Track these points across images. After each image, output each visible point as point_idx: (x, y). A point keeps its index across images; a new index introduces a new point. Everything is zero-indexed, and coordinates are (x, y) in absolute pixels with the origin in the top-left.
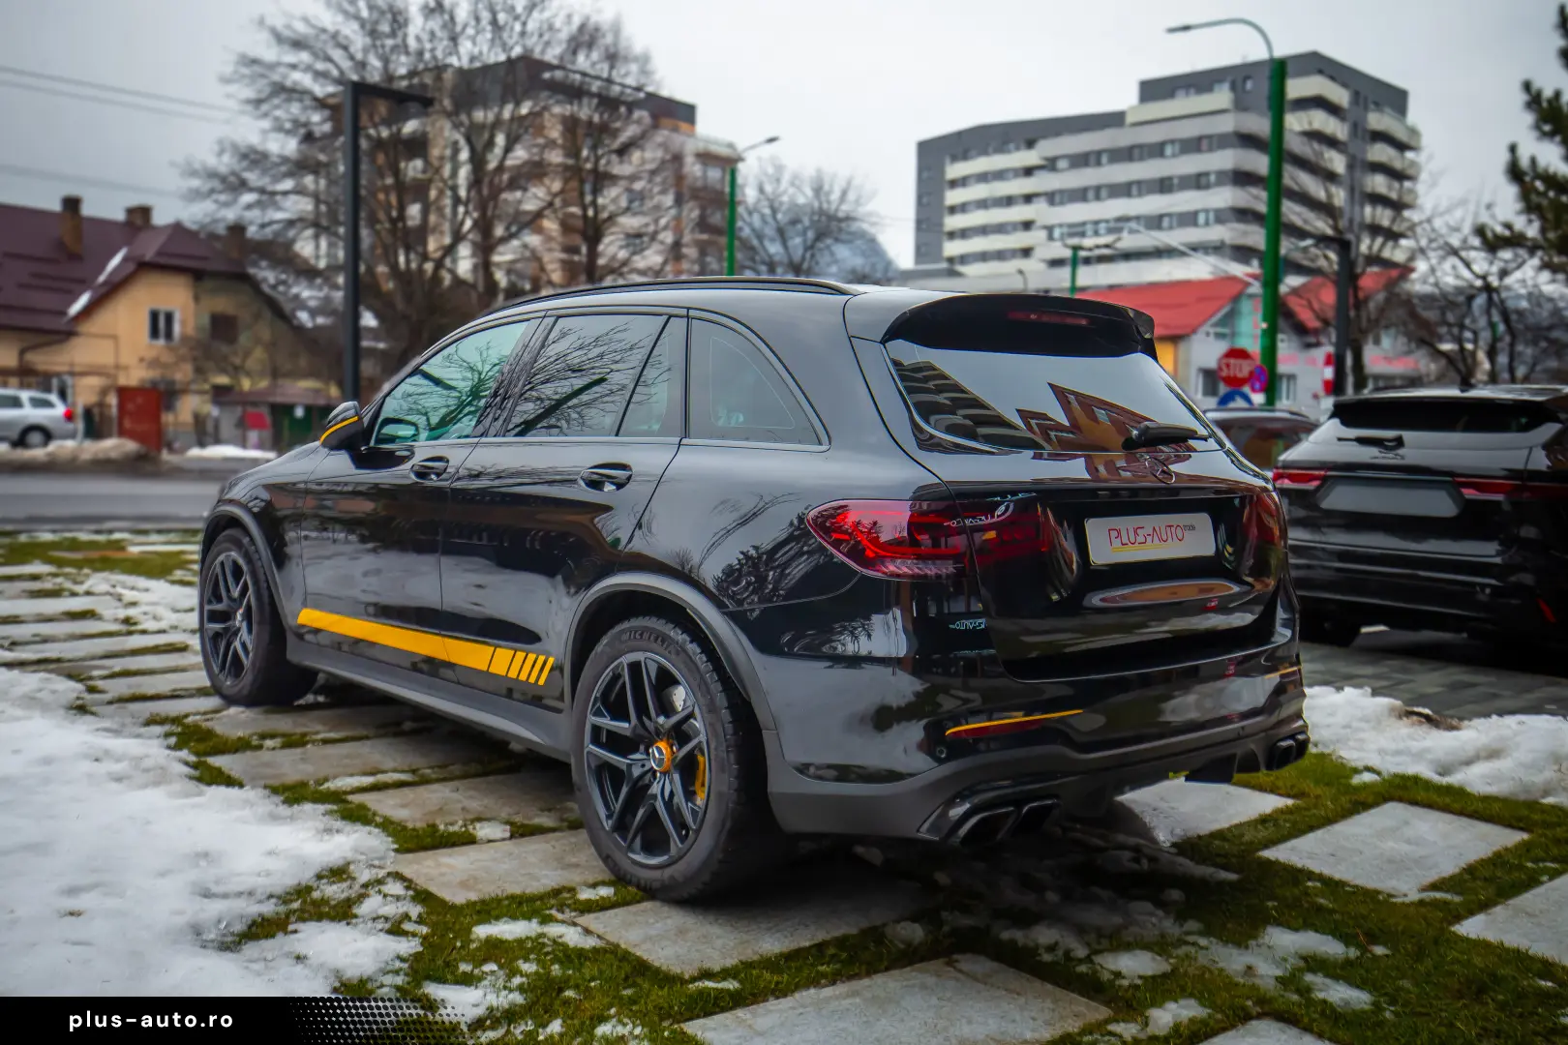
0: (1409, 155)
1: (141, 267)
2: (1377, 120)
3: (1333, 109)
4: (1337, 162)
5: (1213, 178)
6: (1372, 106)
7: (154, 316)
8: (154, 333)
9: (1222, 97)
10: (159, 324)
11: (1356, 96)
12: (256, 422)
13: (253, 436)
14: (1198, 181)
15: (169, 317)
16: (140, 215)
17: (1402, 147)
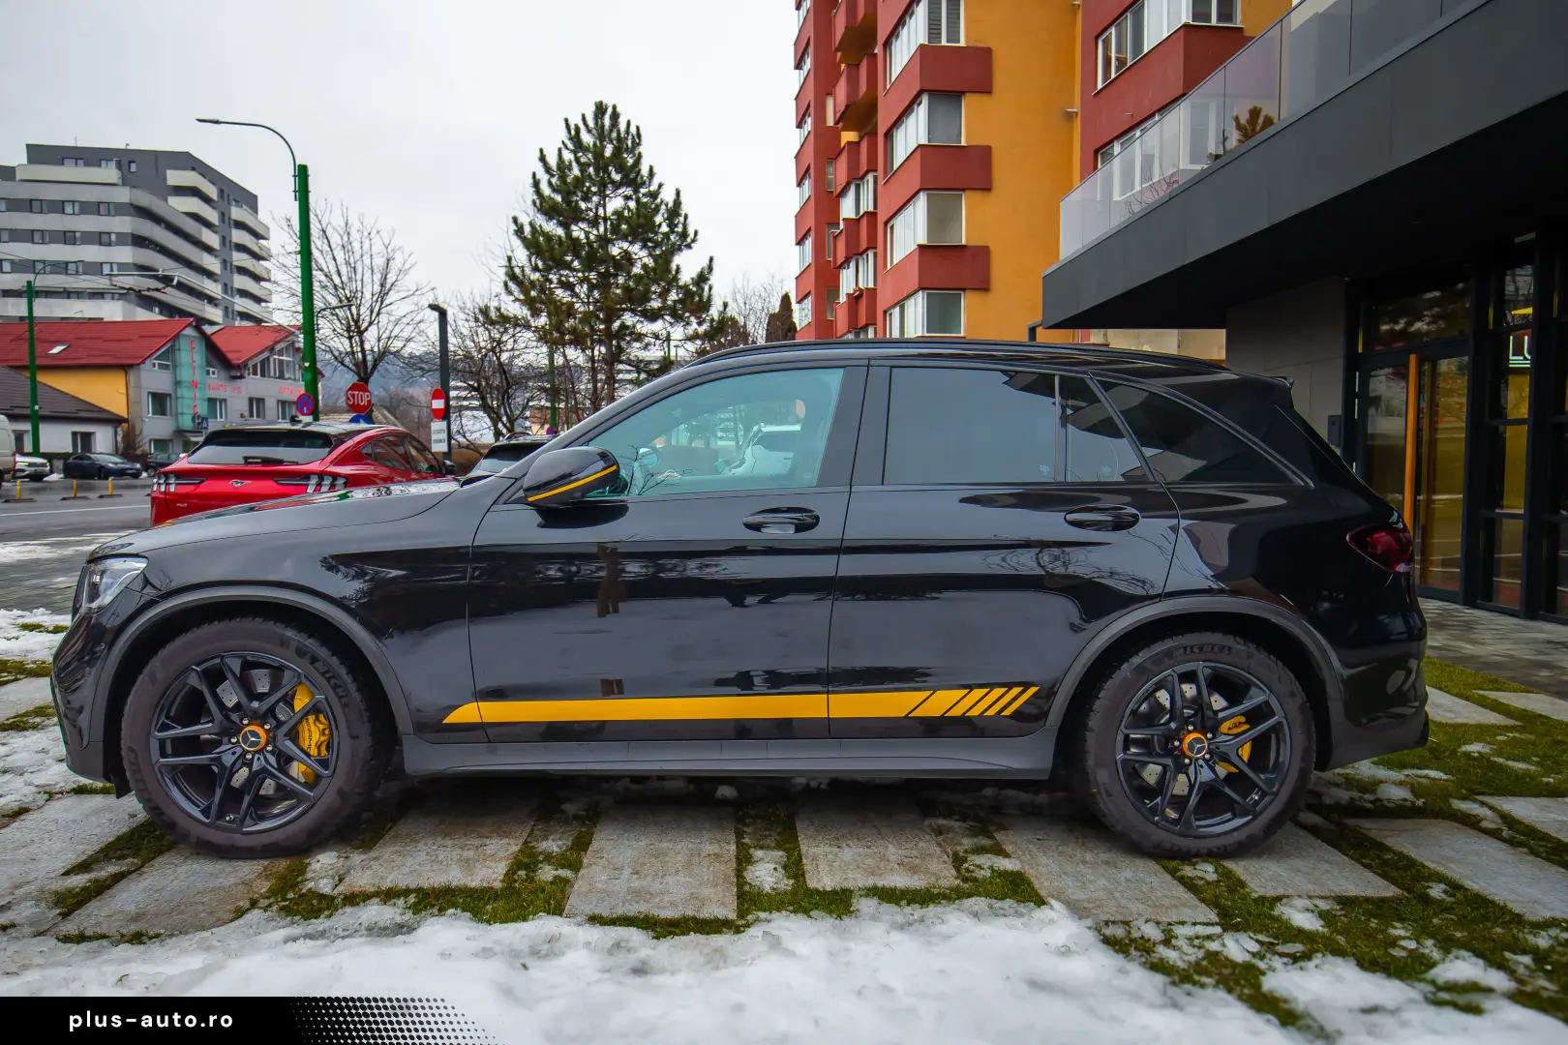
0: (262, 242)
2: (237, 213)
3: (207, 200)
4: (212, 239)
5: (113, 237)
6: (234, 203)
9: (109, 173)
11: (221, 192)
14: (100, 239)
17: (257, 236)
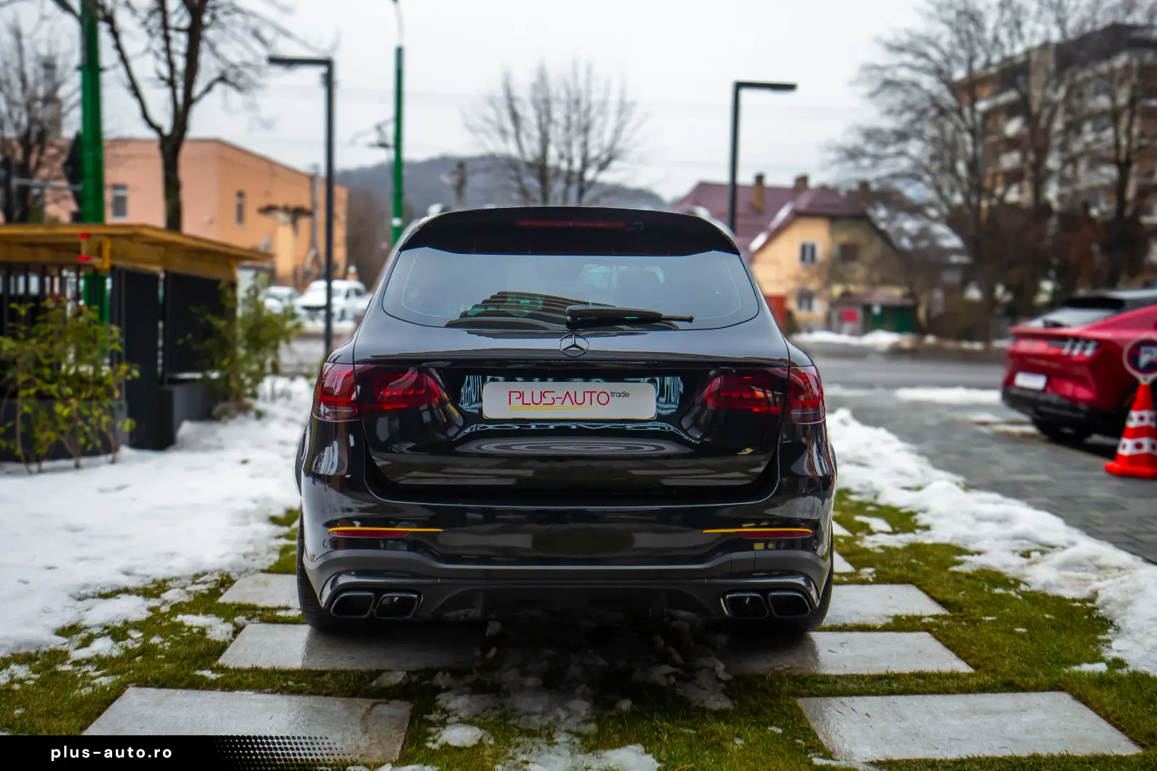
1: (797, 215)
7: (804, 248)
8: (803, 258)
10: (807, 253)
12: (850, 317)
13: (848, 326)
15: (813, 249)
16: (802, 181)
